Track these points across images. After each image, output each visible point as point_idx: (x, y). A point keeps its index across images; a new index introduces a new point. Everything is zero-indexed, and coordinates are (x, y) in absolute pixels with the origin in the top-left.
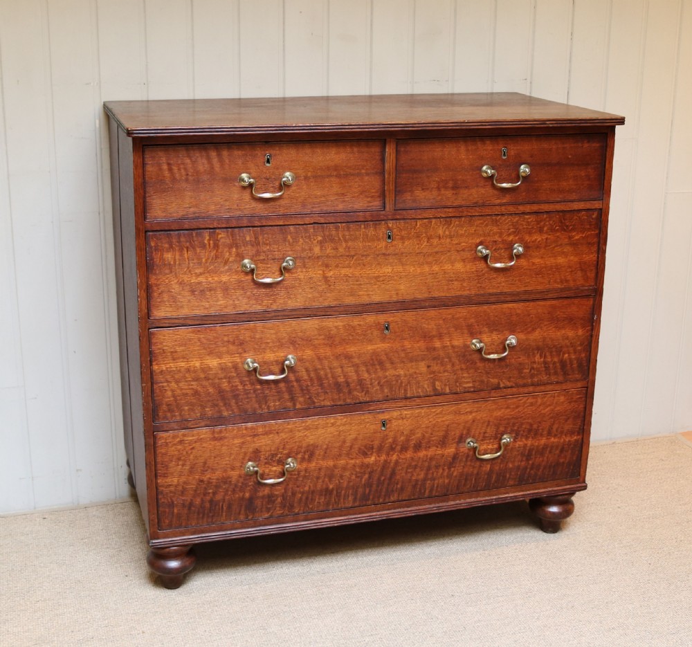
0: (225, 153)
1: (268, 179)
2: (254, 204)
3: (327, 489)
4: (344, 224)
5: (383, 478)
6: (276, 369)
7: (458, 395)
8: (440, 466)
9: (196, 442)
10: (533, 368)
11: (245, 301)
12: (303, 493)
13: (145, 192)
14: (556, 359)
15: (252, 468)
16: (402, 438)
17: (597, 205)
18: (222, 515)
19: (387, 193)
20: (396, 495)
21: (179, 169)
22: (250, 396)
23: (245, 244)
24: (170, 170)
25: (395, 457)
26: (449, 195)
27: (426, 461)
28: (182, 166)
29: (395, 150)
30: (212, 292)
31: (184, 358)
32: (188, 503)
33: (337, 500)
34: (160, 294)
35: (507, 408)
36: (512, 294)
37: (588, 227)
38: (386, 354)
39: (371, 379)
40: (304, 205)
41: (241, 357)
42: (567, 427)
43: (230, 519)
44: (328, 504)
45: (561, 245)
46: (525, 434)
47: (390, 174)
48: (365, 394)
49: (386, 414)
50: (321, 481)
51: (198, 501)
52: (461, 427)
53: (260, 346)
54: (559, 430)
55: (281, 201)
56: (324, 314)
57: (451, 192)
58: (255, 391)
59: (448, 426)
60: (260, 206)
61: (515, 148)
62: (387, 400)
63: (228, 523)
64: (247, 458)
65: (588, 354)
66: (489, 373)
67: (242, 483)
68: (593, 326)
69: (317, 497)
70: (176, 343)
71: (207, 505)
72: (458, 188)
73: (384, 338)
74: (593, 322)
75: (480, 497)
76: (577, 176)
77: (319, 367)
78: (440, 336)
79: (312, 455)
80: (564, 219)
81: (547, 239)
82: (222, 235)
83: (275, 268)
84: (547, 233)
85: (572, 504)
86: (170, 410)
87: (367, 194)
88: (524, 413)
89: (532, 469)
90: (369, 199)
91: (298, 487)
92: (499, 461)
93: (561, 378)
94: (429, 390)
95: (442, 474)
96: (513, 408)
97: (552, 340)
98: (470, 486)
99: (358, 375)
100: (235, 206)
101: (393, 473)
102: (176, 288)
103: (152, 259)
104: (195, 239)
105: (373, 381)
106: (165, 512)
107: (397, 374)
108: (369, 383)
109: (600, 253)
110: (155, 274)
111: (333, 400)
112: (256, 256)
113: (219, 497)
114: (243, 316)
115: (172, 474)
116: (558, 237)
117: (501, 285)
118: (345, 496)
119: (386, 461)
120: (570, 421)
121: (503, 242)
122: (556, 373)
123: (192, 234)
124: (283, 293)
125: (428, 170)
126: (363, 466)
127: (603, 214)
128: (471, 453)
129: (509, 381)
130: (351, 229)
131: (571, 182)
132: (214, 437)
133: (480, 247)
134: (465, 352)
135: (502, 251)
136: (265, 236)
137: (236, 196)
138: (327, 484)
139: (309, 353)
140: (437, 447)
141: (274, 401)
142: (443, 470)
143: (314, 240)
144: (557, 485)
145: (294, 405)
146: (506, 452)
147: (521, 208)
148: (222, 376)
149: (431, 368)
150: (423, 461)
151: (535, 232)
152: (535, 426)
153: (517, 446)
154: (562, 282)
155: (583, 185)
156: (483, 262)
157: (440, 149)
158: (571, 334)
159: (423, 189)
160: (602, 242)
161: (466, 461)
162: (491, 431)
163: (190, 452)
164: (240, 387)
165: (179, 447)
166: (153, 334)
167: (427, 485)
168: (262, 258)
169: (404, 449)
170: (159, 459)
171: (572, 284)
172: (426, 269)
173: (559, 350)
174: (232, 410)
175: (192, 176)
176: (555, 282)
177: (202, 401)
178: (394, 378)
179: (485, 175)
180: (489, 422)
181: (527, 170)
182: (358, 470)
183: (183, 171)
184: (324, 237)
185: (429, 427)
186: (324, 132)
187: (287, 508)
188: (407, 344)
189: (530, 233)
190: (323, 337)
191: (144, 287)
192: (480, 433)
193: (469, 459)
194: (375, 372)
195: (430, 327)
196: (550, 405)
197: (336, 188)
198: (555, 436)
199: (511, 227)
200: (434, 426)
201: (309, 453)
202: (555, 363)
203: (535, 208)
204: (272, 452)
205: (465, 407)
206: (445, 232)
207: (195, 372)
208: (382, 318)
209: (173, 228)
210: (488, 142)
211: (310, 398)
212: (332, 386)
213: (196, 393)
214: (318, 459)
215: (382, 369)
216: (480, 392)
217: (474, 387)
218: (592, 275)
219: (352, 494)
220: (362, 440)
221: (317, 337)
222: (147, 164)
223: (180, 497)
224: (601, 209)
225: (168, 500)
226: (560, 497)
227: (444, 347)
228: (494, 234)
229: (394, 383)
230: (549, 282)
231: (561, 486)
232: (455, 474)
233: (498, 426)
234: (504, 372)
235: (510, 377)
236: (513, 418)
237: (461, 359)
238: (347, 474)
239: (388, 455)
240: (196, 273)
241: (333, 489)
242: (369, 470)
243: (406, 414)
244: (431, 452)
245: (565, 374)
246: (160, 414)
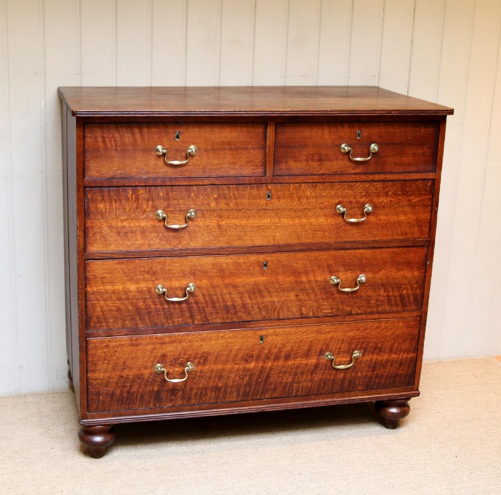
0: (145, 130)
1: (177, 150)
2: (166, 169)
3: (217, 387)
4: (234, 186)
5: (260, 380)
6: (180, 293)
7: (319, 319)
8: (304, 372)
9: (118, 347)
10: (378, 300)
11: (158, 241)
12: (198, 389)
13: (84, 158)
14: (396, 294)
15: (159, 369)
16: (276, 350)
17: (431, 176)
18: (136, 403)
19: (267, 163)
20: (270, 393)
21: (110, 141)
22: (159, 313)
23: (159, 198)
24: (104, 141)
25: (269, 364)
26: (315, 166)
27: (293, 368)
28: (112, 139)
29: (274, 131)
30: (133, 234)
31: (111, 283)
32: (111, 393)
33: (224, 395)
34: (94, 234)
35: (358, 330)
36: (363, 243)
37: (424, 192)
38: (264, 285)
39: (252, 304)
40: (204, 171)
41: (153, 284)
42: (404, 347)
43: (142, 407)
44: (217, 398)
45: (402, 206)
46: (371, 350)
47: (270, 149)
48: (248, 315)
49: (263, 331)
50: (212, 380)
51: (118, 392)
52: (321, 343)
53: (168, 275)
54: (398, 349)
55: (187, 167)
56: (217, 253)
57: (317, 163)
58: (164, 309)
59: (311, 342)
60: (171, 170)
61: (367, 131)
62: (264, 319)
63: (140, 409)
64: (156, 361)
65: (422, 290)
66: (344, 302)
67: (152, 379)
68: (426, 269)
69: (209, 392)
70: (105, 271)
71: (125, 395)
72: (323, 160)
73: (263, 273)
74: (426, 267)
75: (336, 398)
76: (415, 153)
77: (213, 293)
78: (306, 273)
79: (206, 360)
80: (405, 186)
81: (391, 201)
82: (142, 191)
83: (182, 217)
84: (391, 196)
85: (408, 407)
86: (99, 322)
87: (252, 163)
88: (370, 334)
89: (376, 378)
90: (254, 167)
91: (194, 384)
92: (351, 371)
93: (400, 309)
94: (297, 314)
95: (306, 378)
96: (362, 330)
97: (394, 279)
98: (328, 389)
99: (242, 300)
100: (152, 170)
101: (268, 377)
102: (106, 229)
103: (89, 208)
104: (121, 194)
105: (254, 305)
106: (93, 399)
107: (272, 300)
108: (250, 307)
109: (433, 213)
110: (91, 219)
111: (223, 318)
112: (167, 208)
113: (134, 389)
114: (156, 252)
115: (99, 370)
116: (400, 199)
117: (355, 235)
118: (230, 392)
119: (262, 367)
120: (407, 342)
121: (357, 202)
122: (396, 305)
123: (119, 190)
124: (186, 236)
125: (299, 146)
126: (244, 370)
127: (436, 183)
128: (329, 363)
129: (360, 309)
130: (240, 190)
131: (410, 158)
132: (132, 344)
133: (338, 206)
134: (325, 285)
135: (356, 209)
136: (175, 193)
137: (153, 162)
138: (217, 383)
139: (205, 282)
140: (303, 358)
141: (178, 318)
142: (307, 375)
143: (212, 197)
144: (396, 392)
145: (193, 321)
146: (356, 364)
147: (371, 177)
148: (139, 297)
149: (299, 297)
150: (291, 368)
151: (382, 196)
152: (379, 345)
153: (365, 360)
154: (402, 234)
155: (420, 160)
156: (340, 218)
157: (309, 130)
158: (408, 274)
159: (295, 161)
160: (434, 204)
161: (325, 370)
162: (344, 347)
163: (113, 354)
164: (152, 306)
165: (105, 350)
166: (87, 264)
167: (294, 387)
168: (171, 209)
169: (277, 358)
170: (90, 359)
171: (410, 236)
172: (297, 221)
173: (399, 287)
174: (146, 324)
175: (120, 146)
176: (397, 234)
177: (123, 316)
178: (270, 303)
179: (343, 151)
180: (343, 340)
181: (376, 148)
182: (241, 373)
183: (113, 143)
184: (219, 195)
185: (296, 342)
186: (220, 116)
187: (185, 400)
188: (280, 278)
189: (378, 196)
190: (216, 270)
191: (82, 228)
192: (336, 349)
193: (327, 368)
194: (256, 298)
195: (299, 265)
196: (391, 329)
197: (229, 159)
198: (395, 353)
199: (363, 191)
200: (301, 341)
201: (204, 359)
202: (395, 297)
203: (382, 177)
204: (176, 357)
205: (324, 327)
206: (311, 193)
207: (119, 293)
208: (262, 258)
209: (105, 185)
210: (346, 126)
211: (205, 316)
212: (222, 308)
213: (119, 309)
214: (210, 364)
215: (261, 297)
216: (336, 316)
217: (332, 313)
218: (426, 230)
219: (236, 391)
220: (245, 350)
221: (212, 270)
222: (86, 136)
223: (105, 388)
224: (434, 179)
225: (95, 390)
226: (398, 401)
227: (309, 281)
228: (350, 196)
229: (270, 307)
230: (392, 234)
231: (399, 392)
232: (316, 379)
233: (350, 344)
234: (355, 302)
235: (360, 306)
236: (362, 338)
237: (322, 290)
238: (233, 375)
239: (264, 363)
240: (121, 219)
241: (221, 387)
242: (249, 373)
243: (279, 332)
244: (298, 361)
245: (404, 305)
246: (91, 324)
